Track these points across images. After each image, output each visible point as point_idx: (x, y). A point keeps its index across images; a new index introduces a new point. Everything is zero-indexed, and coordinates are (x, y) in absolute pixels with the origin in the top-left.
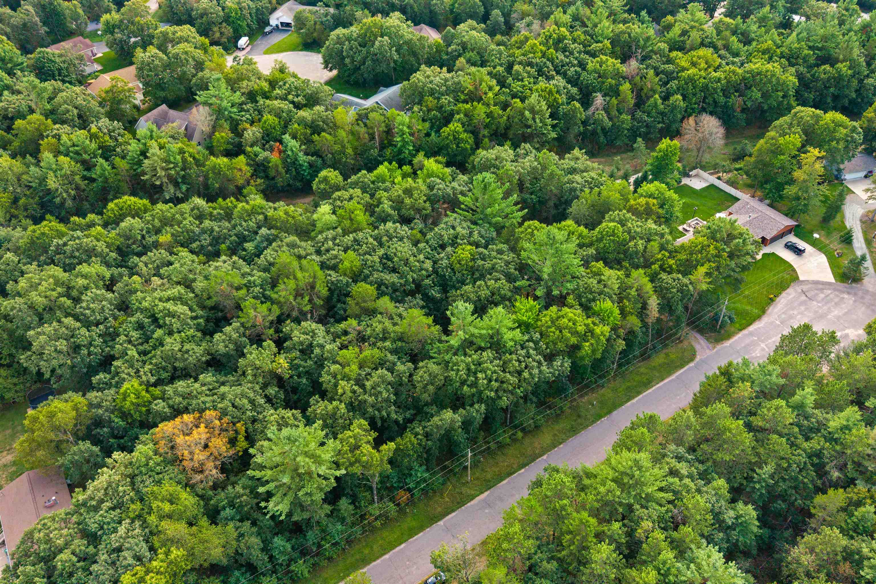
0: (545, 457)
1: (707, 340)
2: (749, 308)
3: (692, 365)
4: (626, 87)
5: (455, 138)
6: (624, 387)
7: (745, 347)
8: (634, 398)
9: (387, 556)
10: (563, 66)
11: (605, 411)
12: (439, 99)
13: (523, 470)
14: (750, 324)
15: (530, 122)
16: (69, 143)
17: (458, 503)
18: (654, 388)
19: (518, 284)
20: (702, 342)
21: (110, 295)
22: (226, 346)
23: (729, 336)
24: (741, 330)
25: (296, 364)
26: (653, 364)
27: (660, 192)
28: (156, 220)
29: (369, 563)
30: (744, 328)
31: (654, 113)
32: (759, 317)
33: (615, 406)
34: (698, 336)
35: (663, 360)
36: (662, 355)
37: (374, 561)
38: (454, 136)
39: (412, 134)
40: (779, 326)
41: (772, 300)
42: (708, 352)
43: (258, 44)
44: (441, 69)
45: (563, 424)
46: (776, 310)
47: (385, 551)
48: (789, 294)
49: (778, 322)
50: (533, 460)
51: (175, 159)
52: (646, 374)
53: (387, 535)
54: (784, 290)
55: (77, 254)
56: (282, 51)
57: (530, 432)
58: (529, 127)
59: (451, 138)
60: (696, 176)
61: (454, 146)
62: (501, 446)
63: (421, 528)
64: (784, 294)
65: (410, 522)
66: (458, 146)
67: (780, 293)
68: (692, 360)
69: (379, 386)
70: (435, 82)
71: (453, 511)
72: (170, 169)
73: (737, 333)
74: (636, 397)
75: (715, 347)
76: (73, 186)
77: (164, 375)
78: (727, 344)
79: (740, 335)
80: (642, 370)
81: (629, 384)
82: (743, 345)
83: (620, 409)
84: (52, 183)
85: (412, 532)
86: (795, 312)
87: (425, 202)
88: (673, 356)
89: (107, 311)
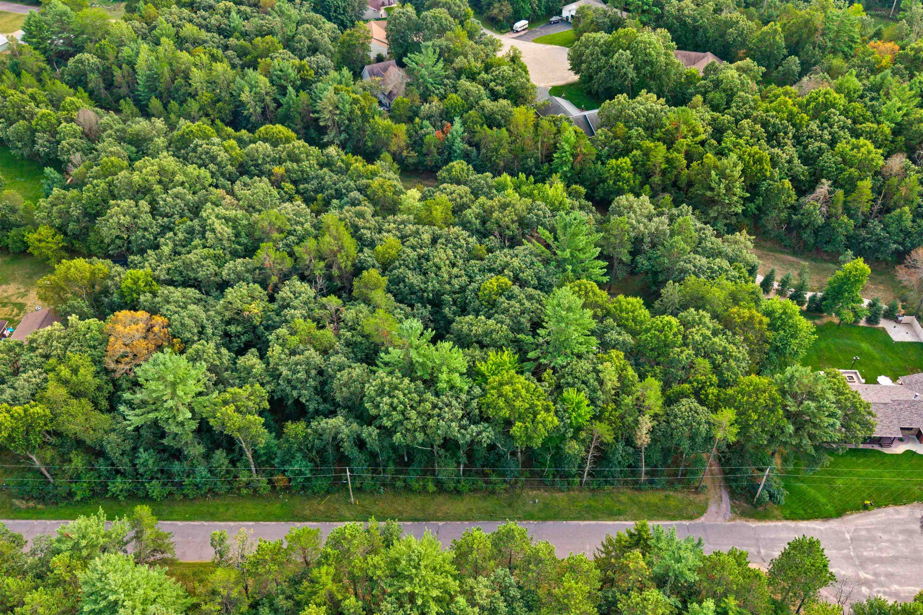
0: (441, 523)
1: (732, 507)
2: (824, 500)
3: (686, 523)
4: (866, 185)
5: (617, 174)
6: (586, 503)
7: (773, 540)
8: (585, 520)
9: (232, 524)
10: (808, 137)
11: (542, 515)
12: (630, 128)
13: (409, 523)
14: (808, 519)
15: (713, 185)
16: (277, 67)
17: (327, 517)
18: (617, 522)
19: (521, 336)
20: (724, 505)
21: (189, 197)
22: (229, 275)
23: (764, 516)
24: (787, 519)
25: (269, 316)
26: (641, 499)
27: (785, 313)
28: (284, 153)
29: (213, 520)
30: (793, 519)
31: (893, 228)
32: (826, 517)
33: (557, 516)
34: (726, 497)
35: (657, 501)
36: (662, 494)
37: (220, 521)
38: (617, 171)
39: (574, 156)
40: (845, 540)
41: (866, 507)
42: (720, 521)
43: (536, 31)
44: (658, 98)
45: (489, 504)
46: (859, 522)
47: (234, 519)
48: (898, 513)
49: (848, 536)
50: (427, 520)
51: (344, 106)
52: (624, 504)
53: (250, 507)
54: (895, 504)
55: (203, 157)
56: (551, 43)
57: (446, 491)
58: (712, 189)
59: (612, 172)
60: (909, 325)
61: (611, 182)
62: (408, 488)
63: (278, 519)
64: (891, 509)
65: (275, 508)
66: (614, 183)
67: (886, 505)
68: (691, 518)
69: (301, 365)
70: (637, 110)
71: (316, 520)
72: (336, 114)
73: (778, 520)
74: (589, 520)
75: (734, 519)
76: (262, 105)
77: (177, 278)
78: (754, 524)
79: (779, 524)
80: (623, 498)
81: (593, 504)
82: (772, 536)
83: (558, 523)
84: (245, 97)
85: (268, 517)
86: (885, 537)
87: (513, 222)
88: (672, 503)
89: (178, 208)
